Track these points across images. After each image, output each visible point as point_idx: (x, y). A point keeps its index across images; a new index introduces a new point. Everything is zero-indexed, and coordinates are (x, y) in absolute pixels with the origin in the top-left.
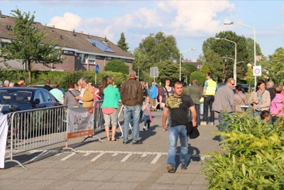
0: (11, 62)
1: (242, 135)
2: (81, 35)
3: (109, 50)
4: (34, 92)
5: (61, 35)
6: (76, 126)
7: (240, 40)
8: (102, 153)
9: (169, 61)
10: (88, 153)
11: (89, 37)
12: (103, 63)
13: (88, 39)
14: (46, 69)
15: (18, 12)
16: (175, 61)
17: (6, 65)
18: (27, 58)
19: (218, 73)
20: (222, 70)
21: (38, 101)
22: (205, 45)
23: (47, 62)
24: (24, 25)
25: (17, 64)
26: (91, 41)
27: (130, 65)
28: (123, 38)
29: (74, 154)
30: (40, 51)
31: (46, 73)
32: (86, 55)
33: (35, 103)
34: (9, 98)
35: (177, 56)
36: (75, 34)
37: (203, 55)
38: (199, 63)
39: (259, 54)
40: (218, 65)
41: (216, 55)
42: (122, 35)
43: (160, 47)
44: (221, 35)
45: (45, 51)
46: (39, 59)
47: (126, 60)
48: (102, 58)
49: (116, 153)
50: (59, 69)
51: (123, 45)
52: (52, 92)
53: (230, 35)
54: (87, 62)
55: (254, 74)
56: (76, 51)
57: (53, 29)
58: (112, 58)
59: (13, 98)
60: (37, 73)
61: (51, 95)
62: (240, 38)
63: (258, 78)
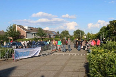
0: (38, 37)
3: (56, 34)
4: (44, 42)
5: (46, 31)
7: (81, 31)
8: (59, 54)
10: (56, 54)
11: (52, 31)
12: (55, 36)
15: (39, 27)
18: (41, 36)
23: (44, 37)
25: (39, 37)
26: (52, 32)
30: (43, 34)
31: (44, 39)
32: (51, 35)
33: (44, 45)
35: (69, 35)
36: (49, 31)
37: (74, 34)
38: (73, 36)
41: (76, 34)
42: (58, 31)
43: (66, 33)
44: (77, 30)
45: (44, 34)
46: (43, 36)
47: (59, 36)
48: (54, 35)
49: (61, 54)
50: (47, 38)
51: (58, 33)
53: (79, 30)
55: (85, 38)
56: (49, 34)
57: (45, 30)
59: (40, 44)
60: (43, 39)
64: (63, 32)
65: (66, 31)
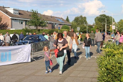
0: (31, 27)
1: (110, 49)
2: (54, 17)
3: (63, 22)
4: (39, 36)
5: (47, 17)
6: (53, 48)
9: (83, 25)
11: (56, 17)
12: (61, 26)
13: (56, 19)
14: (42, 29)
15: (33, 11)
16: (85, 25)
17: (29, 28)
18: (36, 25)
19: (100, 28)
20: (101, 28)
21: (40, 39)
22: (95, 19)
24: (35, 14)
25: (33, 27)
26: (57, 19)
27: (70, 27)
28: (68, 18)
29: (52, 56)
30: (40, 23)
32: (55, 24)
33: (39, 40)
34: (31, 38)
35: (86, 23)
36: (52, 17)
37: (95, 22)
38: (94, 25)
39: (114, 22)
40: (100, 26)
41: (99, 22)
42: (67, 17)
43: (81, 20)
44: (101, 16)
45: (42, 23)
46: (40, 26)
47: (69, 25)
48: (61, 24)
50: (47, 28)
51: (68, 20)
52: (45, 36)
53: (104, 16)
54: (56, 26)
55: (113, 29)
56: (52, 22)
57: (44, 15)
58: (64, 24)
59: (32, 38)
60: (39, 30)
61: (44, 37)
62: (107, 16)
63: (114, 30)
64: (77, 20)
65: (81, 17)
